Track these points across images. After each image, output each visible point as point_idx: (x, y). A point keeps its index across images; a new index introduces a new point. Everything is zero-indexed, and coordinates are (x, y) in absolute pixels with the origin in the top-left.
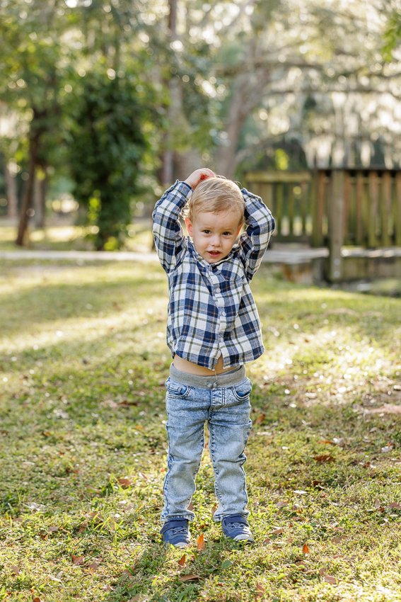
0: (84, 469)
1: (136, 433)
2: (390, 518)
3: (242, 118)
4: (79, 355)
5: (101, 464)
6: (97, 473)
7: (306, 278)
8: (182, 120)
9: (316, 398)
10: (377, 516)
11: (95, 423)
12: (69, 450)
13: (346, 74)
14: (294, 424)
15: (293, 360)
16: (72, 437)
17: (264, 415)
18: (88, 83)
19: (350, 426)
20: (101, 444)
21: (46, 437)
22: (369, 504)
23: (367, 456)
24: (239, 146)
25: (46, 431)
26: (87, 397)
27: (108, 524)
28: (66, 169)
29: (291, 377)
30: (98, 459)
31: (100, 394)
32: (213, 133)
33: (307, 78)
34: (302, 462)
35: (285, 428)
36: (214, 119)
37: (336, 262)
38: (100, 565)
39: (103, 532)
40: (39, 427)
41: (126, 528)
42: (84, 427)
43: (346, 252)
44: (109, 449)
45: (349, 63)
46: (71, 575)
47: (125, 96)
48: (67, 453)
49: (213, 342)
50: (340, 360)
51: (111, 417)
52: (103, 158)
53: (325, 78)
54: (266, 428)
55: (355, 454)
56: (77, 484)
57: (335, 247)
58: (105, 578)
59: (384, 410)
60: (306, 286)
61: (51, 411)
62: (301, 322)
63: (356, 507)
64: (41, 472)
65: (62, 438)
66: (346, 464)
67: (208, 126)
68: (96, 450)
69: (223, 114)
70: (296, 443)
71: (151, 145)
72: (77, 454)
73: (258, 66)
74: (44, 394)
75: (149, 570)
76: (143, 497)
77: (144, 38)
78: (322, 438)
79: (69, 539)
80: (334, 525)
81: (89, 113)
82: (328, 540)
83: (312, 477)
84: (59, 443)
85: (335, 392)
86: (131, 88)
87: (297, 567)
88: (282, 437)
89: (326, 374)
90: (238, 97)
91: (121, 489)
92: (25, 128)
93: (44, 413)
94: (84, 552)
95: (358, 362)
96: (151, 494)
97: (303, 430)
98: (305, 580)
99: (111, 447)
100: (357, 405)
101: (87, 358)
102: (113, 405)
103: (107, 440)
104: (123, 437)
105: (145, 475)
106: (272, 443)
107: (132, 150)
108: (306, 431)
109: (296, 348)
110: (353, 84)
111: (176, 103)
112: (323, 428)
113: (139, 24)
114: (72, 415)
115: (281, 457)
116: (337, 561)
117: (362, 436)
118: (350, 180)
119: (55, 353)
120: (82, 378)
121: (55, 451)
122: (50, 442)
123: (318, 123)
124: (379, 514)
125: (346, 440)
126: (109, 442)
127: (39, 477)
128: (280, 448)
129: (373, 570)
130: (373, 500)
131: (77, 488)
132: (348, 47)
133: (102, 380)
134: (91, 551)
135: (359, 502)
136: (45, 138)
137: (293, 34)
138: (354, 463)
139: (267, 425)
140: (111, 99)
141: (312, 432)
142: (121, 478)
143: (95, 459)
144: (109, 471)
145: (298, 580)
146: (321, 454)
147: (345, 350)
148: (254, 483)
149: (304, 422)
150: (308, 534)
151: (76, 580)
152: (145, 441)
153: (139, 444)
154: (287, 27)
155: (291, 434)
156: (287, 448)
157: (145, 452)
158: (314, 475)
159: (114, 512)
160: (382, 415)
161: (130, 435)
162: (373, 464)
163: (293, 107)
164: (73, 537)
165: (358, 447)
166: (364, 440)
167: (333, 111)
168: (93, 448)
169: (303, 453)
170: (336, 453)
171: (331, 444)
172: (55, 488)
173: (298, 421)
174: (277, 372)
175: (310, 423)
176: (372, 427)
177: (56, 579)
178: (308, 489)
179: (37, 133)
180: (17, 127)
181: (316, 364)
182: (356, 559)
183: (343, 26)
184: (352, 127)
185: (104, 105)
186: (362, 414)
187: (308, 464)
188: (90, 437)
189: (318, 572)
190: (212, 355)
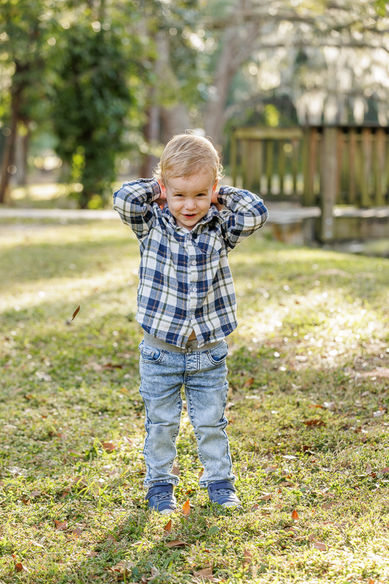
0: (67, 433)
1: (121, 396)
2: (382, 483)
3: (231, 73)
4: (62, 316)
5: (85, 427)
6: (80, 437)
7: (297, 238)
8: (169, 74)
9: (306, 361)
10: (368, 482)
11: (78, 386)
12: (51, 414)
13: (339, 29)
14: (283, 388)
15: (283, 322)
16: (55, 400)
17: (253, 379)
18: (72, 35)
19: (341, 390)
20: (85, 408)
21: (28, 400)
22: (360, 469)
23: (358, 421)
24: (228, 101)
25: (29, 393)
26: (70, 359)
27: (92, 489)
28: (49, 125)
29: (281, 340)
30: (81, 423)
31: (84, 356)
32: (201, 87)
33: (299, 32)
34: (291, 427)
35: (274, 392)
36: (202, 74)
37: (328, 222)
38: (84, 530)
39: (86, 497)
40: (20, 390)
41: (110, 493)
42: (67, 390)
43: (338, 211)
44: (93, 413)
45: (342, 17)
46: (54, 541)
47: (110, 49)
49: (184, 319)
50: (331, 322)
51: (95, 380)
52: (88, 113)
53: (317, 32)
54: (255, 391)
55: (346, 419)
56: (60, 448)
57: (327, 206)
58: (89, 544)
59: (376, 374)
60: (297, 247)
61: (33, 373)
62: (292, 283)
63: (347, 472)
64: (23, 435)
65: (44, 401)
66: (337, 429)
67: (196, 80)
68: (80, 414)
69: (211, 68)
70: (285, 407)
71: (137, 100)
72: (60, 418)
73: (248, 19)
74: (26, 356)
75: (135, 536)
76: (128, 462)
78: (312, 402)
79: (52, 504)
80: (324, 491)
81: (73, 66)
82: (318, 506)
83: (301, 442)
84: (42, 406)
85: (326, 355)
86: (116, 41)
87: (286, 533)
88: (271, 401)
89: (317, 337)
90: (227, 51)
91: (105, 453)
92: (8, 83)
93: (26, 376)
94: (68, 517)
95: (349, 324)
96: (136, 458)
97: (293, 394)
98: (294, 546)
99: (94, 411)
100: (349, 368)
101: (70, 319)
102: (97, 367)
103: (91, 404)
104: (108, 400)
105: (131, 439)
106: (261, 407)
107: (117, 105)
108: (296, 395)
109: (286, 310)
110: (346, 39)
112: (314, 392)
114: (55, 377)
115: (270, 422)
116: (327, 528)
117: (353, 400)
118: (343, 137)
119: (38, 314)
120: (65, 340)
121: (37, 415)
122: (32, 405)
123: (310, 78)
124: (371, 479)
125: (337, 404)
126: (93, 405)
127: (21, 441)
128: (269, 412)
129: (363, 536)
130: (365, 466)
131: (60, 452)
133: (86, 342)
134: (74, 516)
135: (350, 467)
136: (27, 93)
138: (345, 428)
139: (256, 389)
140: (96, 52)
141: (302, 396)
142: (105, 442)
143: (79, 422)
144: (93, 435)
145: (287, 547)
146: (311, 418)
147: (336, 312)
148: (242, 448)
149: (294, 385)
150: (298, 500)
151: (59, 545)
152: (130, 405)
153: (124, 408)
155: (281, 398)
156: (276, 412)
157: (130, 415)
158: (304, 439)
159: (98, 477)
160: (374, 378)
161: (115, 398)
162: (365, 428)
163: (284, 62)
164: (56, 502)
165: (349, 411)
166: (355, 404)
167: (325, 66)
168: (77, 411)
169: (293, 418)
170: (327, 417)
171: (322, 408)
172: (38, 452)
173: (288, 385)
174: (266, 334)
175: (300, 387)
176: (364, 391)
177: (38, 545)
178: (298, 453)
179: (19, 88)
181: (306, 327)
182: (347, 526)
184: (345, 82)
185: (88, 59)
186: (354, 378)
187: (298, 428)
188: (73, 400)
189: (307, 539)
190: (182, 333)
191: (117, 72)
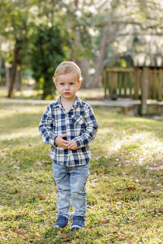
0: (24, 191)
1: (49, 176)
2: (158, 215)
3: (107, 45)
4: (28, 143)
5: (32, 189)
6: (29, 193)
7: (131, 113)
8: (80, 45)
9: (130, 163)
10: (152, 214)
11: (31, 172)
12: (18, 183)
13: (151, 27)
14: (119, 173)
15: (121, 146)
16: (20, 177)
17: (106, 170)
18: (40, 29)
19: (144, 175)
20: (33, 181)
21: (9, 177)
22: (149, 208)
23: (150, 188)
24: (105, 57)
25: (9, 174)
26: (29, 160)
27: (31, 215)
28: (30, 66)
29: (120, 154)
30: (30, 187)
31: (35, 159)
32: (93, 51)
33: (135, 29)
34: (121, 190)
35: (115, 175)
36: (94, 45)
37: (144, 107)
38: (26, 233)
39: (29, 218)
40: (6, 173)
41: (39, 217)
42: (25, 173)
43: (149, 102)
44: (36, 183)
45: (153, 23)
46: (12, 237)
47: (56, 35)
48: (17, 184)
50: (142, 147)
51: (38, 169)
52: (46, 61)
53: (142, 29)
54: (107, 175)
55: (145, 187)
56: (20, 197)
57: (144, 100)
58: (28, 239)
59: (159, 168)
60: (131, 116)
61: (12, 166)
62: (127, 131)
63: (143, 210)
64: (4, 192)
65: (15, 178)
66: (141, 191)
67: (91, 48)
68: (30, 183)
69: (98, 43)
70: (119, 182)
71: (66, 56)
72: (22, 185)
73: (113, 23)
74: (10, 159)
75: (48, 236)
76: (49, 204)
77: (64, 10)
78: (131, 180)
79: (13, 221)
80: (133, 218)
81: (40, 41)
82: (129, 224)
83: (125, 196)
84: (14, 180)
85: (138, 160)
86: (58, 31)
87: (114, 236)
88: (113, 179)
89: (135, 152)
90: (105, 36)
91: (39, 200)
92: (13, 48)
93: (9, 167)
94: (20, 227)
95: (149, 148)
96: (52, 202)
97: (123, 176)
98: (117, 241)
99: (37, 182)
100: (148, 166)
101: (31, 144)
102: (40, 164)
103: (35, 179)
104: (43, 178)
105: (51, 194)
106: (109, 181)
107: (58, 57)
108: (124, 176)
109: (123, 141)
110: (154, 31)
111: (77, 38)
112: (132, 175)
113: (62, 4)
114: (21, 168)
115: (112, 188)
116: (132, 233)
117: (149, 179)
118: (151, 71)
119: (17, 142)
120: (27, 152)
121: (12, 183)
122: (10, 179)
123: (139, 48)
124: (153, 213)
125: (141, 180)
126: (36, 180)
127: (3, 194)
128: (112, 184)
129: (148, 238)
130: (151, 207)
131: (20, 199)
132: (152, 16)
133: (37, 153)
134: (22, 227)
135: (145, 208)
136: (21, 52)
137: (129, 10)
138: (144, 191)
139: (108, 174)
140: (50, 36)
141: (126, 177)
142: (40, 195)
143: (29, 187)
144: (35, 192)
145: (114, 242)
146: (130, 186)
147: (144, 142)
148: (98, 199)
149: (123, 173)
150: (121, 221)
151: (14, 239)
152: (52, 180)
153: (49, 181)
154: (126, 7)
155: (117, 178)
156: (115, 184)
157: (52, 184)
158: (126, 195)
159: (35, 210)
160: (158, 170)
161: (46, 177)
162: (153, 191)
163: (128, 42)
164: (15, 221)
165: (146, 184)
166: (149, 181)
167: (145, 43)
168: (29, 182)
169: (122, 186)
170: (137, 186)
171: (135, 182)
172: (10, 199)
173: (121, 172)
174: (114, 151)
175: (126, 173)
176: (154, 175)
177: (5, 239)
178: (122, 201)
179: (17, 50)
180: (9, 47)
181: (131, 148)
182: (141, 233)
183: (150, 7)
184: (154, 50)
185: (46, 38)
186: (150, 170)
187: (123, 191)
188: (28, 177)
189: (123, 238)
190: (68, 160)
191: (58, 44)
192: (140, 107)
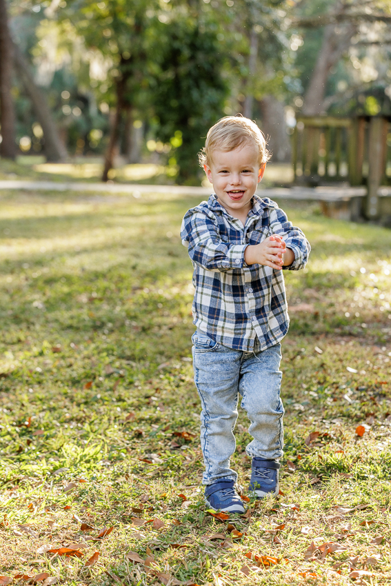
24: (328, 91)
37: (373, 201)
47: (207, 44)
52: (185, 102)
57: (373, 187)
86: (212, 37)
90: (326, 46)
140: (194, 46)
190: (246, 337)
191: (212, 65)
192: (364, 200)
